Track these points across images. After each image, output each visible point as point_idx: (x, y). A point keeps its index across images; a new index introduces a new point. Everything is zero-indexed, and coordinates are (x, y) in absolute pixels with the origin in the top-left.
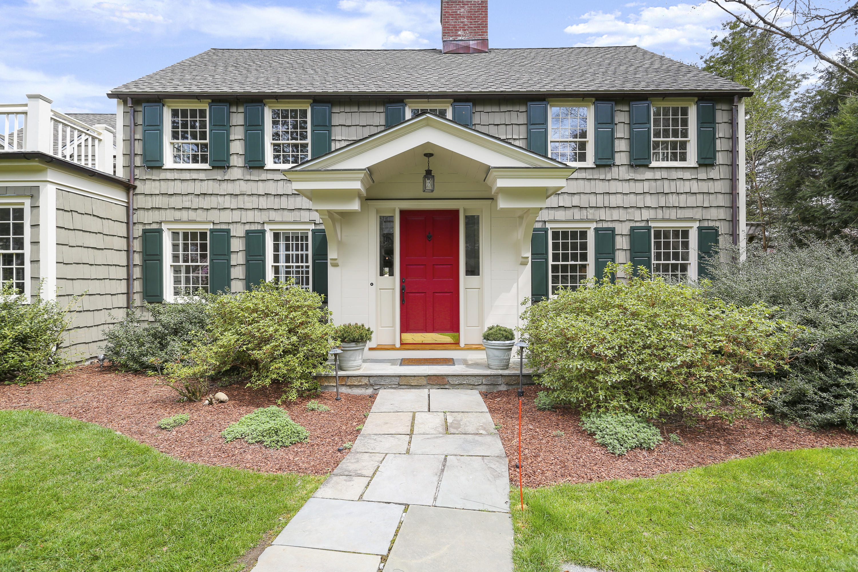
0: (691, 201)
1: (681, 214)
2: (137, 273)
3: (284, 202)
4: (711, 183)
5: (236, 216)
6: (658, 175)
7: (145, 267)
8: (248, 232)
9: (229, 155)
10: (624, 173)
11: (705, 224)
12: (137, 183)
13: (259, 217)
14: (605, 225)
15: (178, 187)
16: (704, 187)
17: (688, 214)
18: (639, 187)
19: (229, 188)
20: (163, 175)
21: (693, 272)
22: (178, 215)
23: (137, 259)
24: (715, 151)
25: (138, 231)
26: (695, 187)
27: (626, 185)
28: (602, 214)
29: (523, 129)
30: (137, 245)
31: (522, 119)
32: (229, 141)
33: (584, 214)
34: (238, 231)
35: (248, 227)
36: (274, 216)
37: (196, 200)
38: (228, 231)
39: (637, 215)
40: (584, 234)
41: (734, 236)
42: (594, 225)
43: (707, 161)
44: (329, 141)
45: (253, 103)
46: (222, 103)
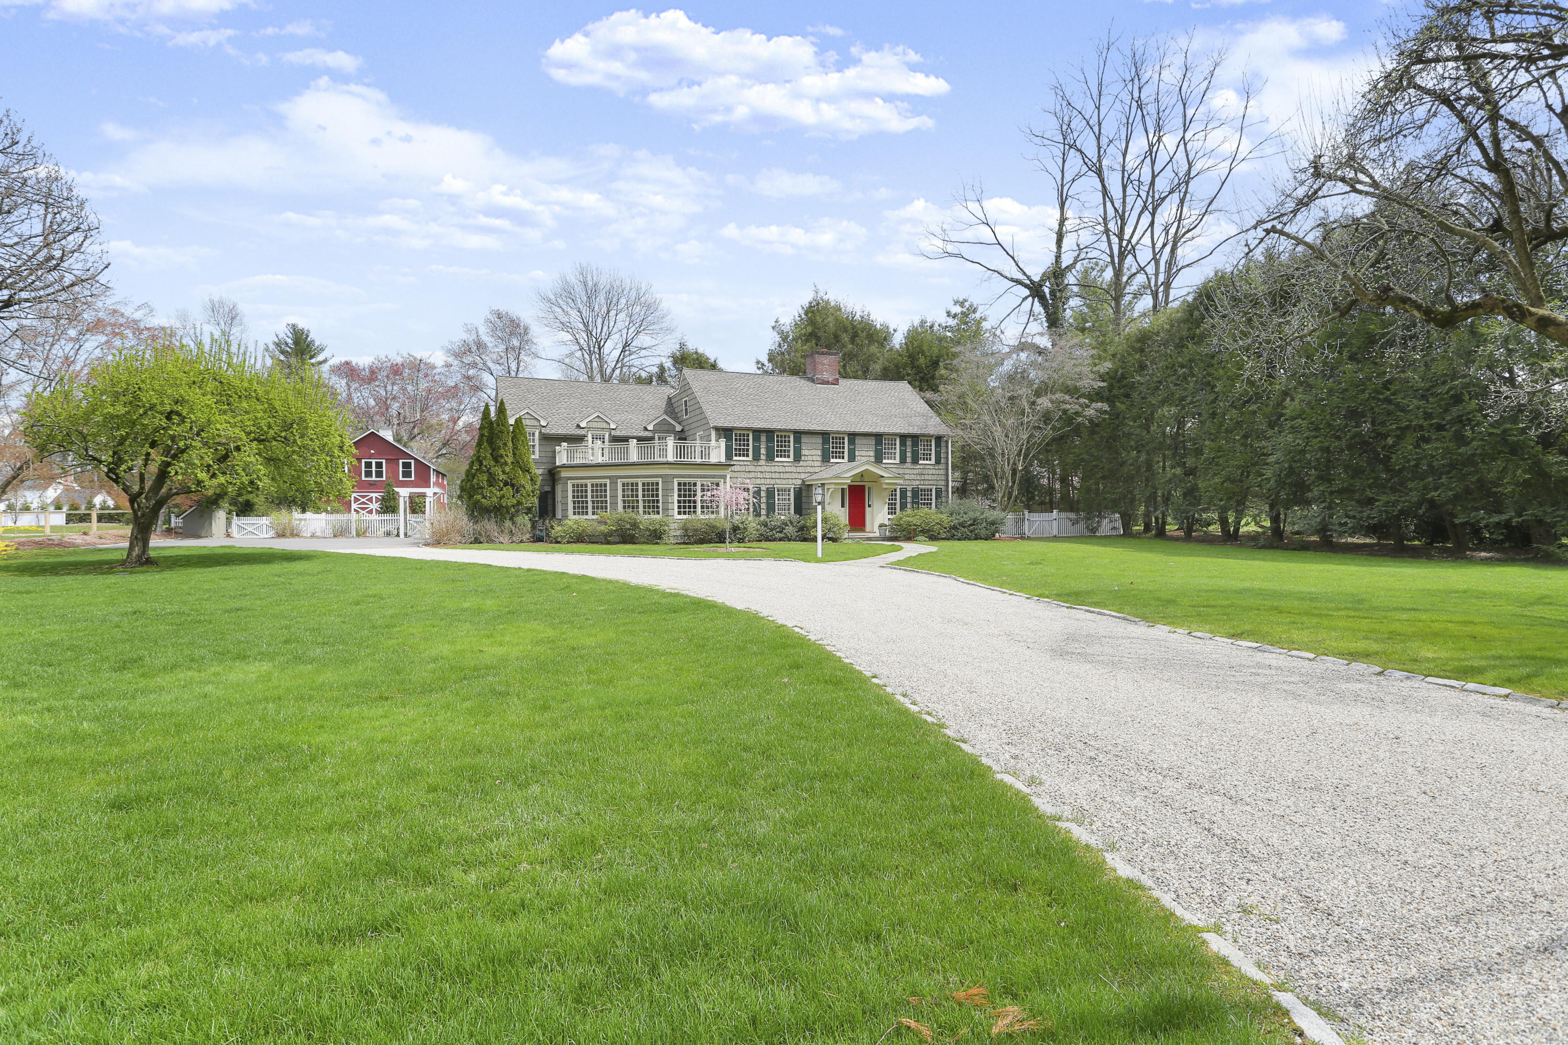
0: (933, 477)
1: (929, 482)
3: (782, 475)
4: (939, 470)
5: (763, 481)
6: (921, 467)
8: (767, 488)
9: (760, 454)
10: (909, 465)
11: (938, 487)
13: (773, 482)
14: (903, 487)
15: (739, 468)
16: (937, 472)
17: (932, 482)
18: (915, 472)
19: (760, 469)
20: (732, 463)
21: (933, 506)
22: (738, 480)
24: (941, 458)
26: (934, 472)
27: (910, 470)
28: (902, 482)
29: (874, 446)
31: (874, 442)
32: (760, 449)
34: (764, 488)
35: (767, 486)
36: (778, 481)
37: (746, 474)
38: (761, 488)
39: (914, 483)
40: (895, 490)
41: (947, 491)
42: (899, 487)
43: (938, 462)
44: (800, 449)
45: (770, 433)
46: (757, 432)
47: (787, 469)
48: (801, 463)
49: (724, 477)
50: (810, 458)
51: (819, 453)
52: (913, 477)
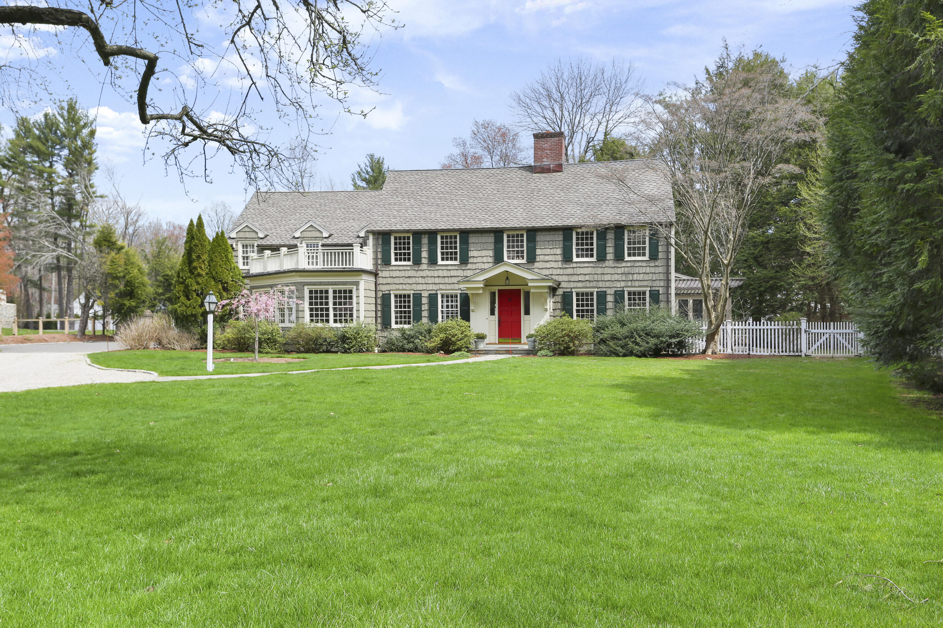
0: (646, 277)
1: (641, 283)
2: (379, 314)
3: (446, 280)
4: (657, 268)
5: (424, 287)
6: (629, 265)
7: (383, 311)
8: (430, 294)
9: (421, 258)
10: (611, 263)
11: (654, 289)
12: (379, 272)
13: (435, 287)
14: (602, 290)
15: (397, 274)
16: (653, 269)
17: (645, 283)
18: (619, 271)
19: (421, 273)
20: (391, 268)
22: (398, 287)
23: (379, 308)
24: (658, 252)
25: (380, 294)
26: (648, 270)
27: (613, 269)
28: (600, 284)
29: (561, 243)
30: (379, 301)
31: (561, 238)
32: (421, 251)
33: (591, 284)
34: (425, 294)
35: (429, 292)
36: (442, 286)
37: (406, 279)
38: (421, 294)
39: (618, 285)
40: (592, 294)
41: (668, 294)
42: (596, 290)
43: (654, 257)
44: (468, 250)
45: (432, 234)
46: (418, 234)
47: (453, 273)
48: (469, 266)
49: (357, 284)
50: (479, 260)
51: (491, 253)
52: (616, 277)
